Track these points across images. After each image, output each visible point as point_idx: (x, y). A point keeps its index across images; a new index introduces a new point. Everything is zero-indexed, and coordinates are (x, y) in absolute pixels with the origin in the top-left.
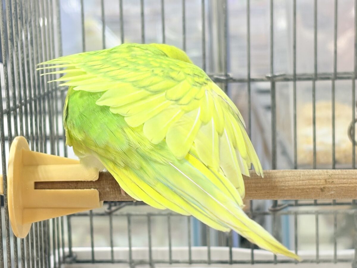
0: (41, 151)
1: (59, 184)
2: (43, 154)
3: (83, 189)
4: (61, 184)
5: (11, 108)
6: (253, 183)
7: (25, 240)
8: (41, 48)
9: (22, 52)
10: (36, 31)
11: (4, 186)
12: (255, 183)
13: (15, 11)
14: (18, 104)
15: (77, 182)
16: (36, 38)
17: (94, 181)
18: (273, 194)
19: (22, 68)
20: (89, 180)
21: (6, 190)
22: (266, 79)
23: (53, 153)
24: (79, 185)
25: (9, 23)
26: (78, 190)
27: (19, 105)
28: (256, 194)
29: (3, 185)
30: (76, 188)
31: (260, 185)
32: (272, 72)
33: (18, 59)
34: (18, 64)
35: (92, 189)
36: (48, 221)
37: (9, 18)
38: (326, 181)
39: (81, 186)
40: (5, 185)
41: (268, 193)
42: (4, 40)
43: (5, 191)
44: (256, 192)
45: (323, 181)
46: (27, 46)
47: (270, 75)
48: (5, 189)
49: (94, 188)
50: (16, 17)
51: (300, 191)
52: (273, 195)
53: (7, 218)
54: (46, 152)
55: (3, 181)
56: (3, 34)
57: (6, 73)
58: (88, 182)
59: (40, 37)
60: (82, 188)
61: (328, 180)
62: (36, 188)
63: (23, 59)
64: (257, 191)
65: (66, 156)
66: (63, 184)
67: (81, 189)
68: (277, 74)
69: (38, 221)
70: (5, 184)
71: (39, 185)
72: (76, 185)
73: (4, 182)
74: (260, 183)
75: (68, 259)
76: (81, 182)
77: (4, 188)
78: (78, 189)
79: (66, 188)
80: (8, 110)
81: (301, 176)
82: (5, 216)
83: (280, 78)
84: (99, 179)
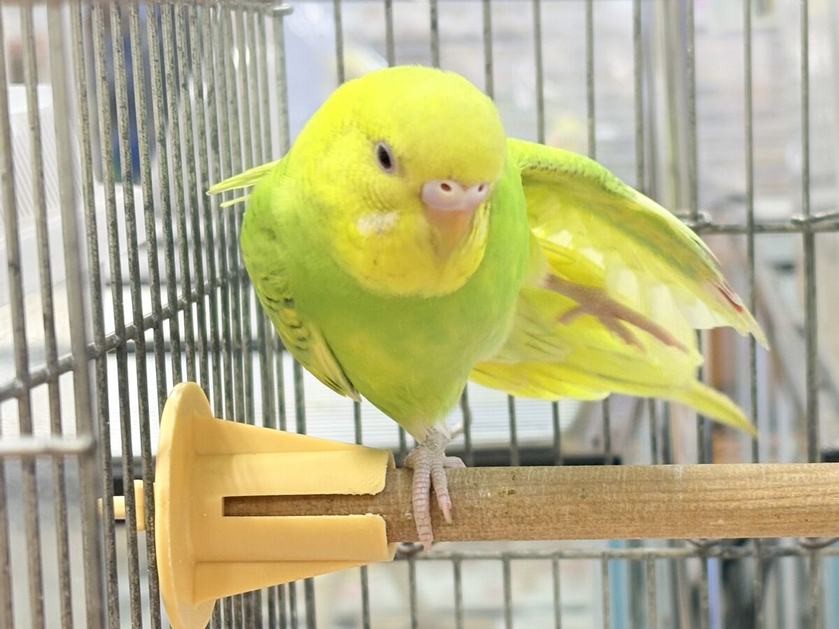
0: (241, 420)
1: (284, 504)
2: (245, 426)
3: (345, 514)
4: (290, 503)
5: (163, 312)
8: (239, 154)
9: (192, 170)
10: (226, 114)
11: (147, 512)
13: (172, 68)
14: (181, 300)
15: (331, 497)
16: (226, 129)
17: (374, 493)
18: (820, 524)
19: (192, 210)
20: (362, 492)
21: (152, 519)
22: (793, 226)
23: (268, 423)
24: (336, 504)
26: (333, 517)
27: (185, 301)
28: (776, 523)
29: (145, 508)
30: (328, 512)
32: (807, 210)
33: (180, 187)
34: (181, 201)
35: (369, 515)
36: (258, 592)
37: (158, 90)
39: (342, 507)
40: (149, 507)
42: (146, 145)
43: (149, 522)
44: (778, 521)
46: (203, 153)
47: (801, 218)
48: (149, 518)
49: (375, 513)
50: (174, 84)
52: (818, 527)
53: (155, 590)
54: (251, 422)
55: (144, 499)
56: (143, 129)
57: (150, 226)
58: (357, 496)
59: (236, 127)
60: (342, 511)
62: (227, 514)
63: (193, 187)
64: (779, 517)
65: (301, 430)
66: (296, 503)
67: (340, 514)
69: (232, 593)
70: (150, 505)
71: (234, 505)
72: (327, 505)
73: (147, 501)
76: (341, 496)
77: (147, 516)
78: (333, 514)
79: (303, 513)
80: (155, 319)
82: (150, 587)
83: (826, 223)
84: (385, 488)
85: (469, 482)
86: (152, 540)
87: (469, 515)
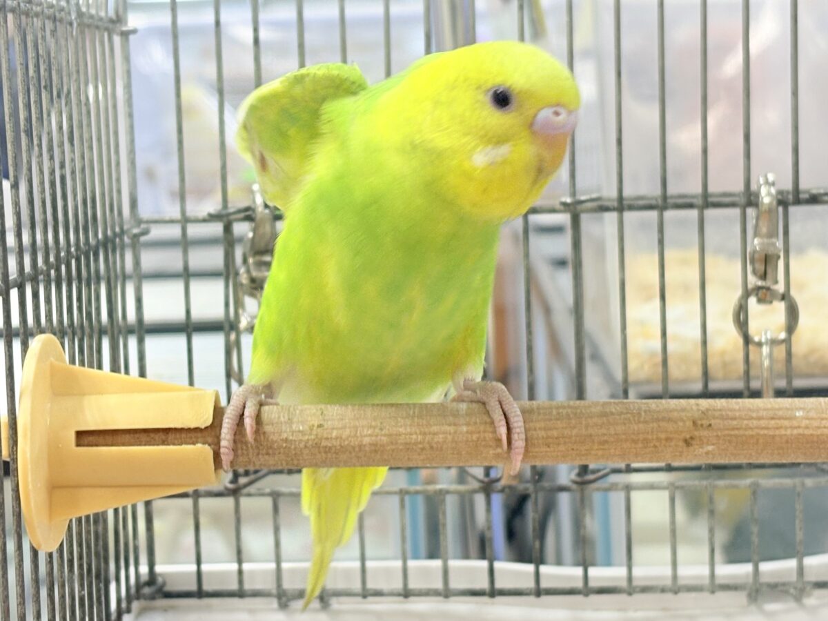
0: (91, 366)
1: (127, 436)
2: (95, 371)
3: (179, 445)
4: (132, 435)
5: (26, 275)
6: (540, 429)
7: (55, 556)
8: (91, 148)
9: (52, 158)
10: (80, 114)
11: (11, 442)
12: (545, 429)
13: (35, 71)
14: (41, 267)
15: (167, 431)
16: (81, 126)
17: (203, 427)
18: (583, 453)
19: (51, 191)
20: (193, 426)
21: (15, 449)
22: (562, 208)
23: (115, 368)
24: (171, 436)
25: (24, 98)
26: (168, 447)
27: (45, 268)
28: (546, 452)
29: (9, 439)
30: (164, 443)
31: (555, 433)
32: (573, 194)
33: (41, 172)
34: (42, 183)
35: (199, 445)
36: (104, 514)
37: (23, 89)
38: (694, 423)
39: (177, 439)
40: (13, 438)
41: (573, 449)
42: (12, 134)
43: (12, 451)
44: (548, 449)
45: (689, 424)
46: (61, 145)
47: (569, 200)
48: (13, 448)
49: (204, 443)
50: (37, 85)
51: (640, 445)
52: (583, 455)
53: (18, 510)
54: (100, 367)
55: (9, 431)
56: (10, 120)
57: (16, 202)
58: (189, 430)
59: (89, 125)
60: (176, 442)
61: (699, 422)
62: (78, 445)
63: (52, 172)
64: (549, 447)
65: (142, 374)
66: (137, 436)
67: (174, 444)
68: (583, 198)
69: (83, 514)
70: (14, 436)
71: (84, 437)
72: (164, 437)
73: (11, 433)
74: (556, 429)
75: (147, 590)
76: (176, 430)
77: (11, 446)
78: (168, 444)
79: (144, 443)
80: (19, 281)
81: (643, 414)
82: (13, 507)
83: (589, 205)
84: (213, 423)
85: (284, 417)
86: (15, 466)
87: (284, 445)
